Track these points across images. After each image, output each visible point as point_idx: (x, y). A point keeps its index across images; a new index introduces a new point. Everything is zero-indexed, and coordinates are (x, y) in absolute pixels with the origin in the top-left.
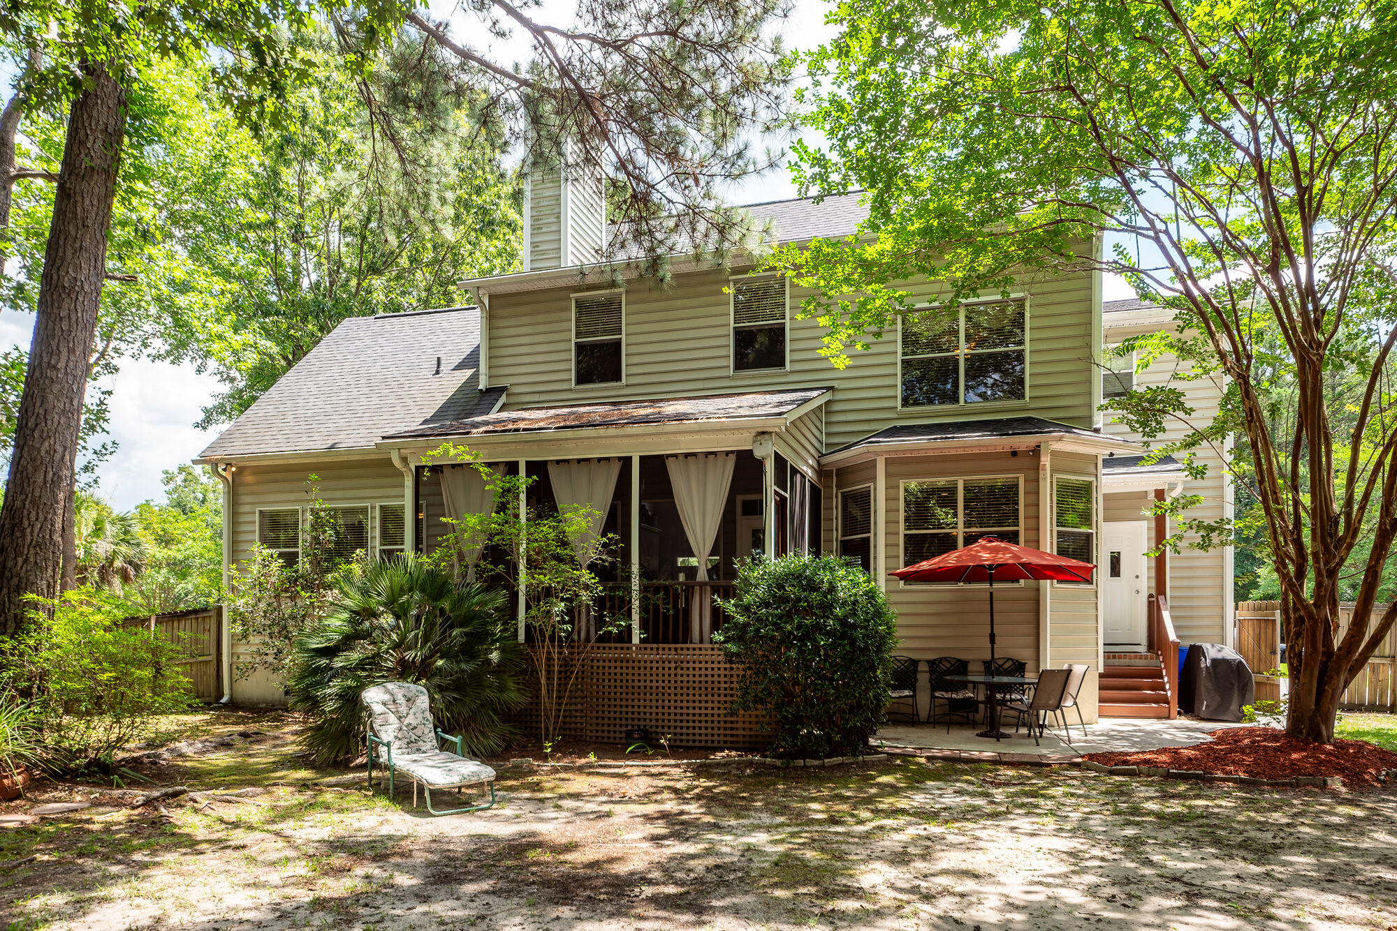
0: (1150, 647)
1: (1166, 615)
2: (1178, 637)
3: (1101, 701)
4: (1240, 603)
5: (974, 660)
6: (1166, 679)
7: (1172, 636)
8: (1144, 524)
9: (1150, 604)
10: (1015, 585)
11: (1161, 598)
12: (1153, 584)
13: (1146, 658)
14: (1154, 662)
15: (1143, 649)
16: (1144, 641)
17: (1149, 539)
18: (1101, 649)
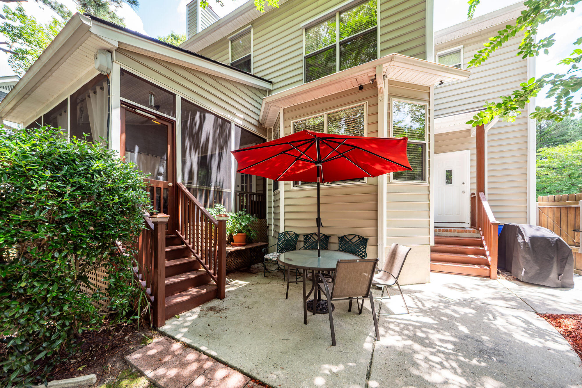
0: (473, 224)
1: (486, 205)
2: (496, 218)
3: (433, 260)
4: (540, 197)
5: (334, 235)
6: (486, 248)
7: (492, 219)
8: (468, 152)
9: (473, 199)
10: (361, 183)
11: (481, 194)
12: (475, 186)
13: (470, 232)
14: (476, 235)
15: (467, 225)
16: (468, 220)
17: (471, 160)
18: (432, 225)
